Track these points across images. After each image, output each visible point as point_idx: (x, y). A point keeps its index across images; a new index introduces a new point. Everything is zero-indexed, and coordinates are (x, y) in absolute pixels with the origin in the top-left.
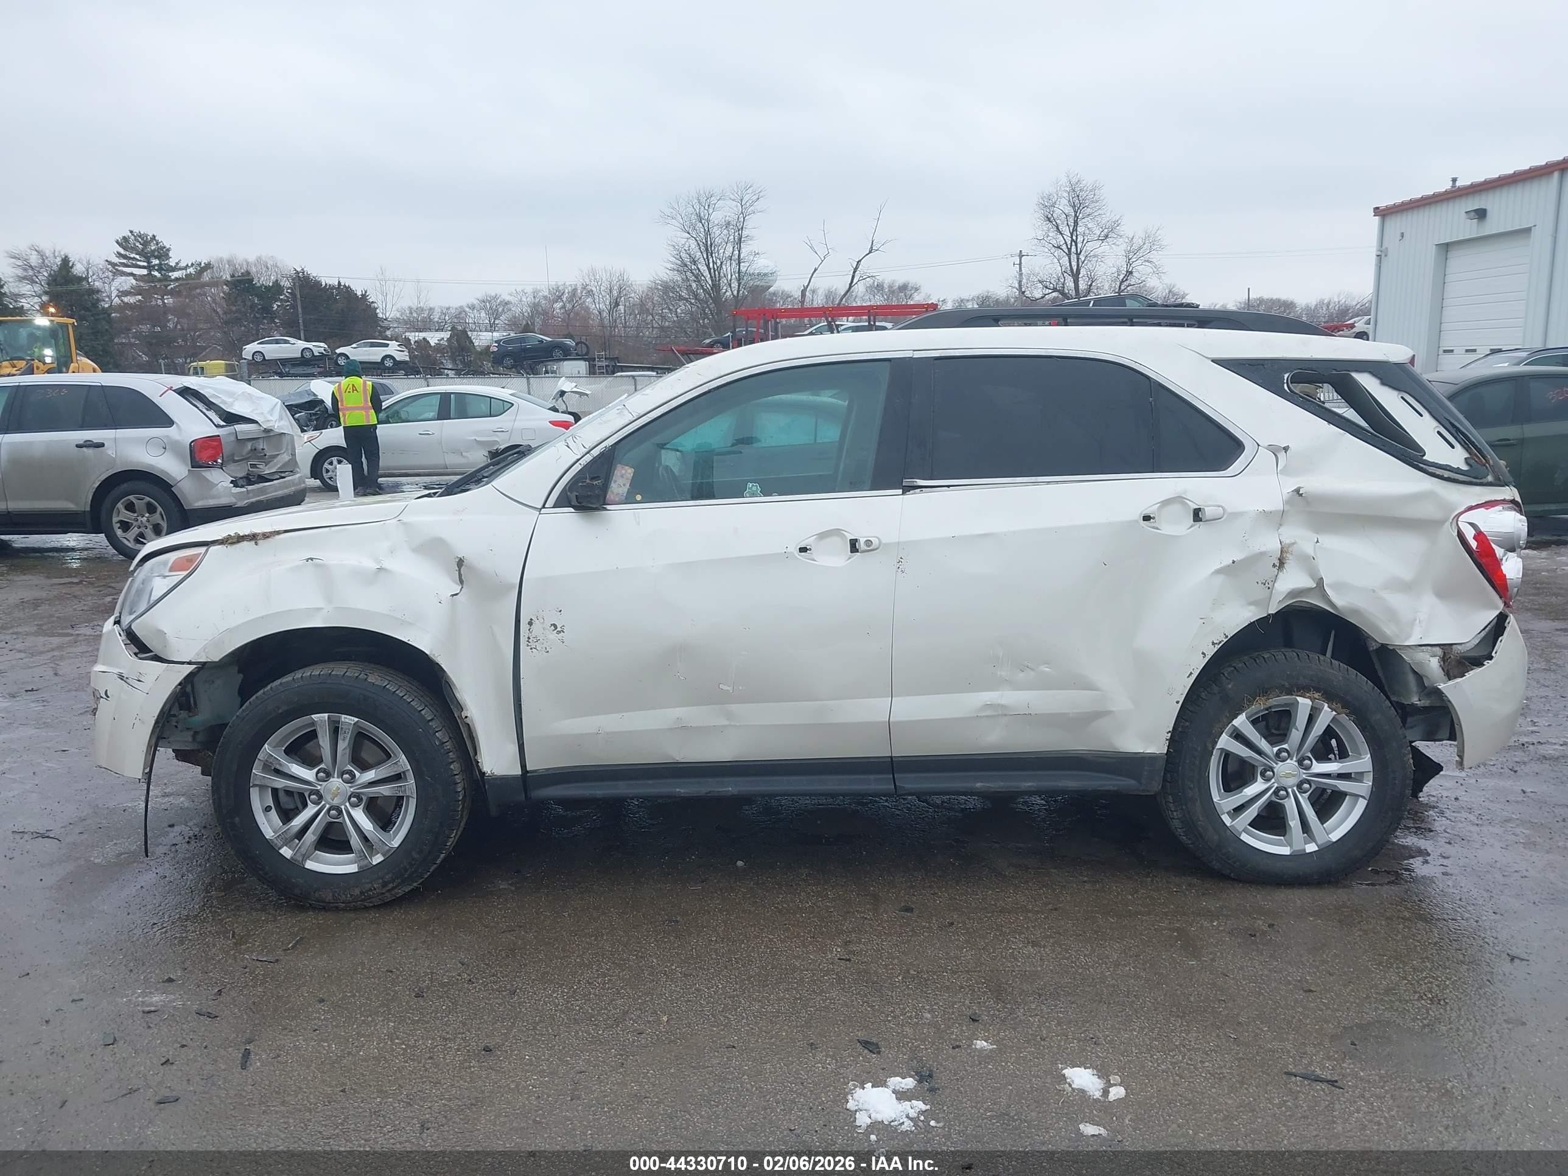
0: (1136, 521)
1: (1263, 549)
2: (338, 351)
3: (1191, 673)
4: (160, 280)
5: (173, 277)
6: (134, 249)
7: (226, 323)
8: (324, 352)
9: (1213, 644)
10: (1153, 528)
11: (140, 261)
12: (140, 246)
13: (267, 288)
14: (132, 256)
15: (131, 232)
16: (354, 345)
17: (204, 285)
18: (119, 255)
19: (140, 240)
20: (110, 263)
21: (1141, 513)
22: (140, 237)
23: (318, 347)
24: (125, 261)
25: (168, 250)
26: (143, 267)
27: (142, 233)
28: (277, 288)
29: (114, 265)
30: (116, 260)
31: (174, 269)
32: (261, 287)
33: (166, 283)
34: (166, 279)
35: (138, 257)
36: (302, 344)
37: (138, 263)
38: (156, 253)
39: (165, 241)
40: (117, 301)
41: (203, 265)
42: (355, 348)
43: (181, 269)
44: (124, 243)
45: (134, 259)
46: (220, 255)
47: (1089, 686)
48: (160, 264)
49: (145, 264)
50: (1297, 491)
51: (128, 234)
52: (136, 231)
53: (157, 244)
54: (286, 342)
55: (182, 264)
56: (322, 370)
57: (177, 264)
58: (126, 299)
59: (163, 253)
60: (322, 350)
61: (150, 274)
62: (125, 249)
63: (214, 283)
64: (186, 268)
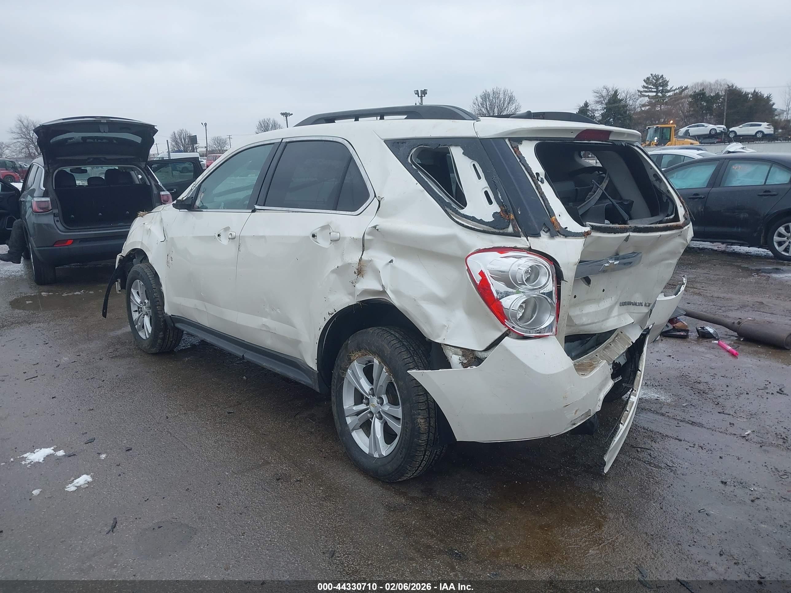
0: (308, 237)
1: (350, 262)
2: (731, 130)
3: (320, 328)
4: (661, 97)
5: (667, 96)
6: (651, 83)
7: (686, 117)
8: (723, 131)
9: (329, 314)
10: (316, 241)
11: (653, 89)
12: (655, 81)
13: (712, 97)
14: (650, 86)
15: (652, 75)
16: (741, 126)
17: (682, 98)
18: (644, 87)
19: (655, 78)
20: (639, 91)
21: (311, 232)
22: (655, 76)
23: (720, 128)
24: (646, 90)
25: (668, 82)
26: (654, 92)
27: (657, 74)
28: (717, 96)
29: (641, 92)
30: (642, 89)
31: (669, 91)
32: (709, 96)
33: (664, 98)
34: (664, 96)
35: (652, 87)
36: (711, 126)
37: (652, 90)
38: (661, 84)
39: (667, 77)
40: (639, 110)
41: (683, 88)
42: (741, 127)
43: (672, 91)
44: (647, 81)
45: (650, 88)
46: (697, 81)
47: (293, 325)
48: (663, 89)
49: (655, 90)
50: (375, 227)
51: (649, 75)
52: (654, 74)
53: (663, 79)
54: (703, 126)
55: (674, 88)
56: (720, 140)
57: (671, 88)
58: (643, 109)
59: (665, 83)
60: (722, 129)
61: (657, 95)
62: (647, 84)
63: (687, 97)
64: (674, 90)
